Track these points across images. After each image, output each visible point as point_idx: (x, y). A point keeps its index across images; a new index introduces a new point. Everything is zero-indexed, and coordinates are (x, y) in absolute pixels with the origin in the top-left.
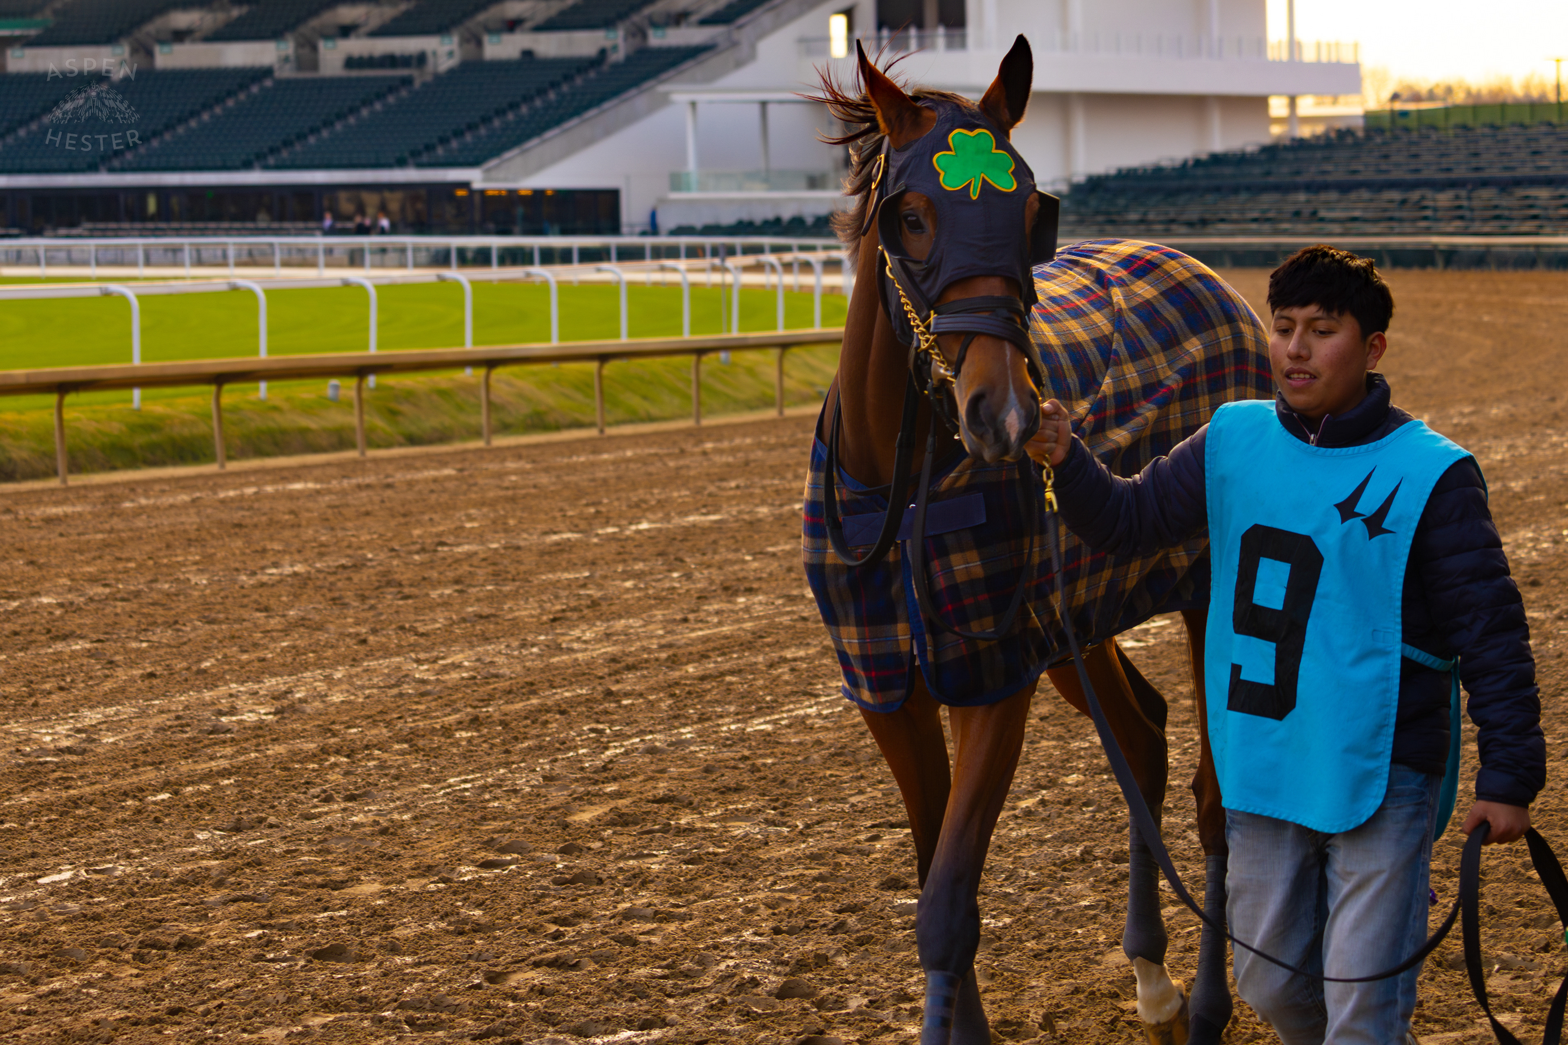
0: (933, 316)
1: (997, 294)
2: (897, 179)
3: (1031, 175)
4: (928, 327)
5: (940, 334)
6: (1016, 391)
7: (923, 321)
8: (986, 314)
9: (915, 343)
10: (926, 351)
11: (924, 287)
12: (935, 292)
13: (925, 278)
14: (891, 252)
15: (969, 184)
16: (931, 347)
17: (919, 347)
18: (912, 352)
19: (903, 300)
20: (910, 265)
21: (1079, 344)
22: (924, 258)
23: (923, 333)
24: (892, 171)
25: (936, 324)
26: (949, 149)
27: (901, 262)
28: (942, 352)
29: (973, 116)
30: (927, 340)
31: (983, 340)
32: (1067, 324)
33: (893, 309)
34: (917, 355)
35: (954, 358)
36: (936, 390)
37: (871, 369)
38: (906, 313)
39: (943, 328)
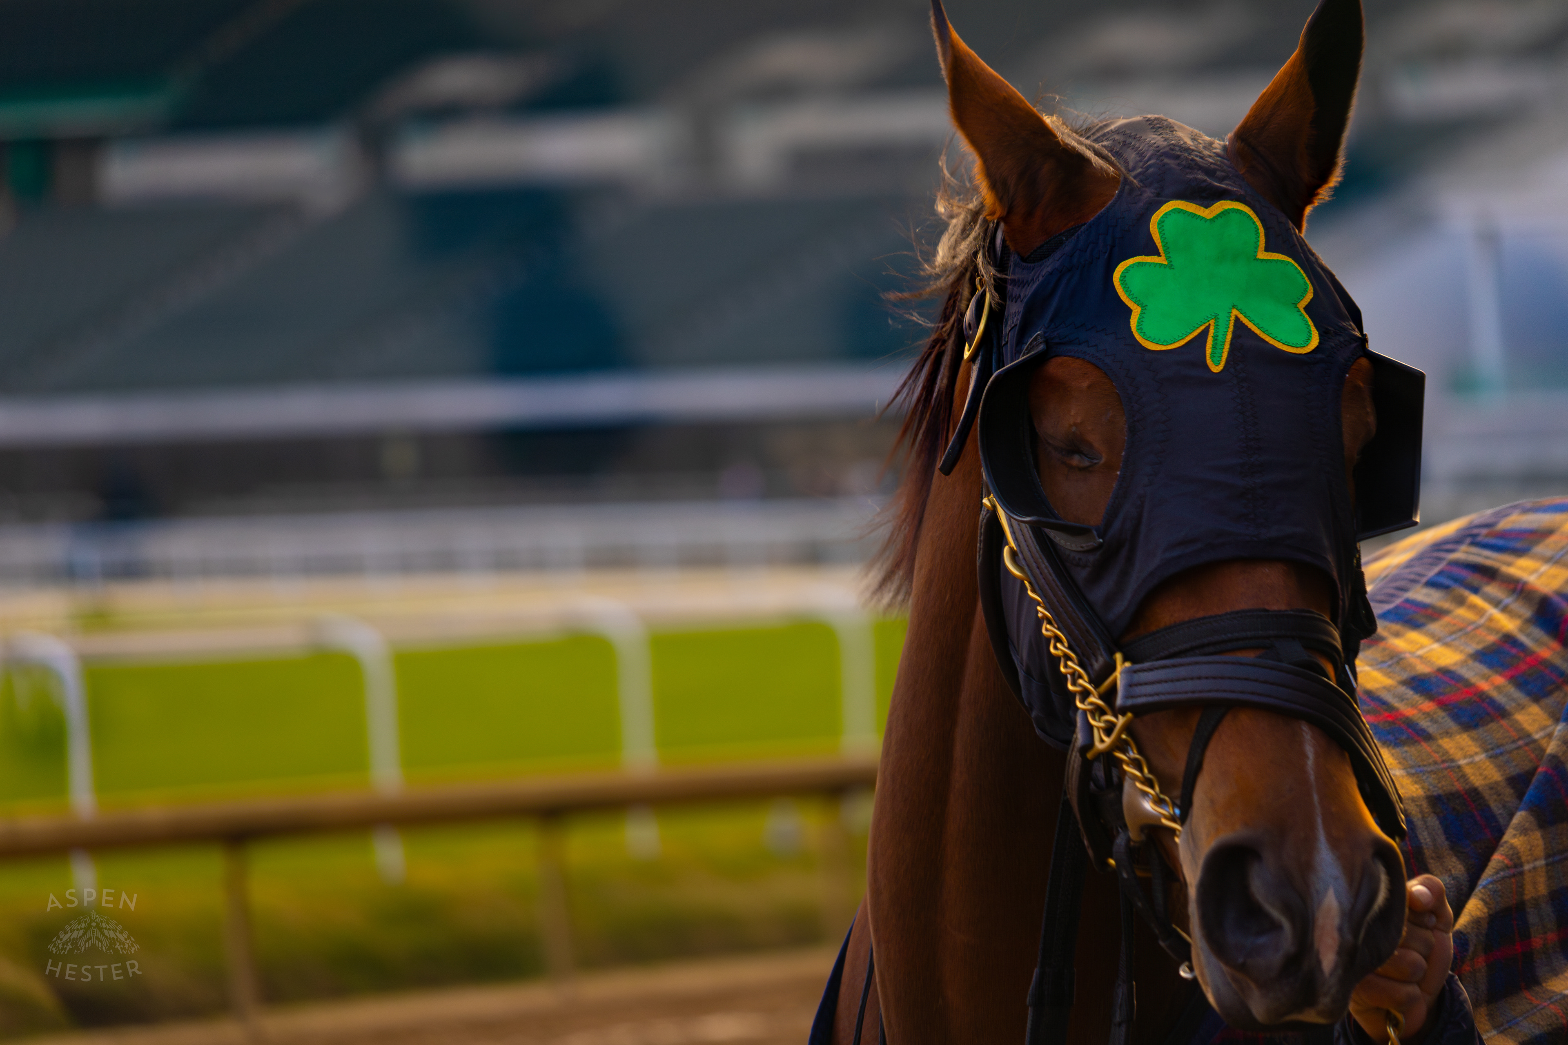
0: (1121, 666)
1: (1278, 604)
2: (1024, 330)
3: (1355, 315)
4: (1109, 696)
5: (1138, 711)
6: (1334, 844)
7: (1096, 681)
8: (1249, 656)
9: (1079, 737)
10: (1107, 757)
11: (1097, 595)
12: (1122, 607)
13: (1098, 573)
14: (1011, 506)
15: (1205, 333)
16: (1121, 746)
17: (1090, 745)
18: (1075, 759)
19: (1048, 630)
20: (1061, 539)
21: (1474, 794)
22: (1095, 519)
23: (1099, 711)
24: (1015, 310)
25: (1130, 685)
26: (1153, 250)
27: (1037, 530)
28: (1146, 758)
29: (1209, 172)
30: (1109, 729)
31: (1245, 719)
32: (1447, 744)
33: (1022, 656)
34: (1087, 765)
35: (1178, 767)
36: (1134, 854)
37: (959, 777)
38: (1055, 661)
39: (1145, 695)
